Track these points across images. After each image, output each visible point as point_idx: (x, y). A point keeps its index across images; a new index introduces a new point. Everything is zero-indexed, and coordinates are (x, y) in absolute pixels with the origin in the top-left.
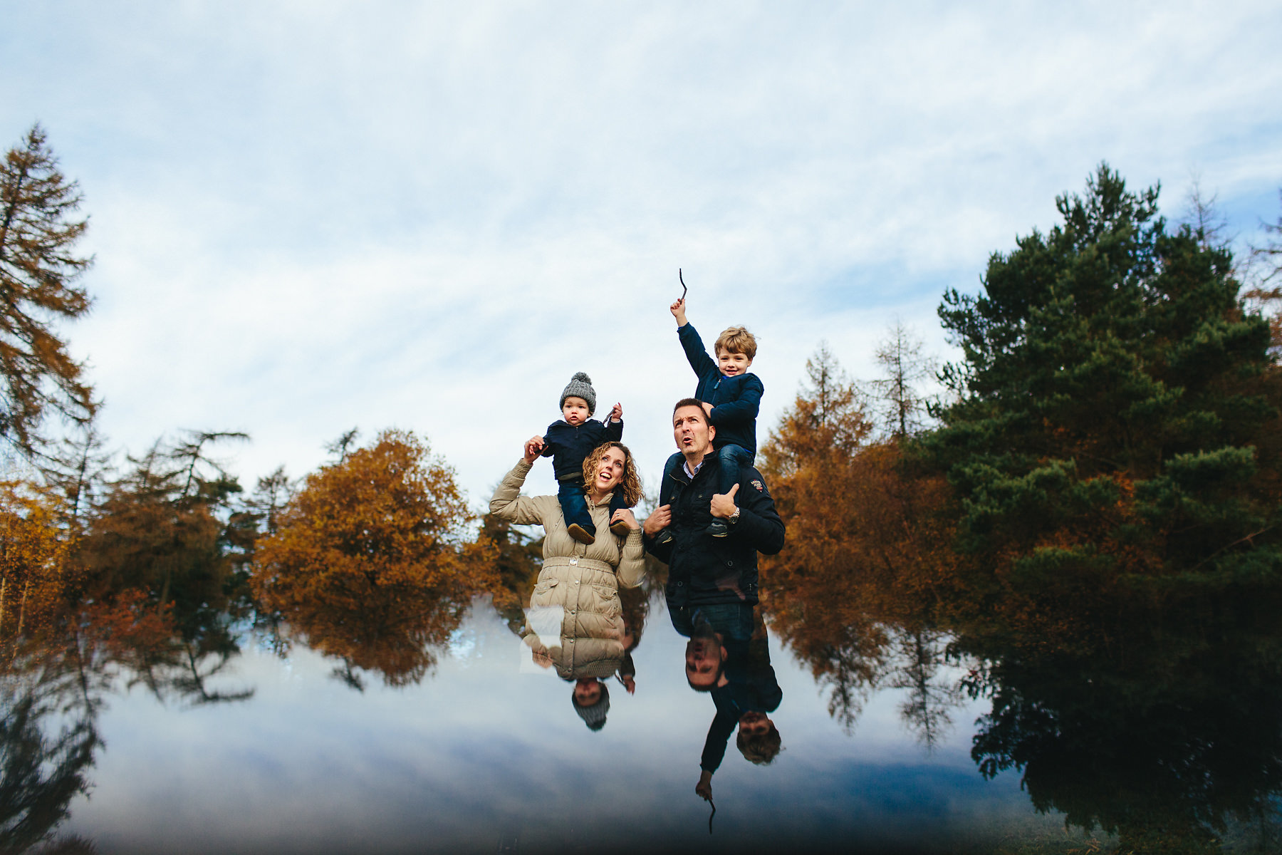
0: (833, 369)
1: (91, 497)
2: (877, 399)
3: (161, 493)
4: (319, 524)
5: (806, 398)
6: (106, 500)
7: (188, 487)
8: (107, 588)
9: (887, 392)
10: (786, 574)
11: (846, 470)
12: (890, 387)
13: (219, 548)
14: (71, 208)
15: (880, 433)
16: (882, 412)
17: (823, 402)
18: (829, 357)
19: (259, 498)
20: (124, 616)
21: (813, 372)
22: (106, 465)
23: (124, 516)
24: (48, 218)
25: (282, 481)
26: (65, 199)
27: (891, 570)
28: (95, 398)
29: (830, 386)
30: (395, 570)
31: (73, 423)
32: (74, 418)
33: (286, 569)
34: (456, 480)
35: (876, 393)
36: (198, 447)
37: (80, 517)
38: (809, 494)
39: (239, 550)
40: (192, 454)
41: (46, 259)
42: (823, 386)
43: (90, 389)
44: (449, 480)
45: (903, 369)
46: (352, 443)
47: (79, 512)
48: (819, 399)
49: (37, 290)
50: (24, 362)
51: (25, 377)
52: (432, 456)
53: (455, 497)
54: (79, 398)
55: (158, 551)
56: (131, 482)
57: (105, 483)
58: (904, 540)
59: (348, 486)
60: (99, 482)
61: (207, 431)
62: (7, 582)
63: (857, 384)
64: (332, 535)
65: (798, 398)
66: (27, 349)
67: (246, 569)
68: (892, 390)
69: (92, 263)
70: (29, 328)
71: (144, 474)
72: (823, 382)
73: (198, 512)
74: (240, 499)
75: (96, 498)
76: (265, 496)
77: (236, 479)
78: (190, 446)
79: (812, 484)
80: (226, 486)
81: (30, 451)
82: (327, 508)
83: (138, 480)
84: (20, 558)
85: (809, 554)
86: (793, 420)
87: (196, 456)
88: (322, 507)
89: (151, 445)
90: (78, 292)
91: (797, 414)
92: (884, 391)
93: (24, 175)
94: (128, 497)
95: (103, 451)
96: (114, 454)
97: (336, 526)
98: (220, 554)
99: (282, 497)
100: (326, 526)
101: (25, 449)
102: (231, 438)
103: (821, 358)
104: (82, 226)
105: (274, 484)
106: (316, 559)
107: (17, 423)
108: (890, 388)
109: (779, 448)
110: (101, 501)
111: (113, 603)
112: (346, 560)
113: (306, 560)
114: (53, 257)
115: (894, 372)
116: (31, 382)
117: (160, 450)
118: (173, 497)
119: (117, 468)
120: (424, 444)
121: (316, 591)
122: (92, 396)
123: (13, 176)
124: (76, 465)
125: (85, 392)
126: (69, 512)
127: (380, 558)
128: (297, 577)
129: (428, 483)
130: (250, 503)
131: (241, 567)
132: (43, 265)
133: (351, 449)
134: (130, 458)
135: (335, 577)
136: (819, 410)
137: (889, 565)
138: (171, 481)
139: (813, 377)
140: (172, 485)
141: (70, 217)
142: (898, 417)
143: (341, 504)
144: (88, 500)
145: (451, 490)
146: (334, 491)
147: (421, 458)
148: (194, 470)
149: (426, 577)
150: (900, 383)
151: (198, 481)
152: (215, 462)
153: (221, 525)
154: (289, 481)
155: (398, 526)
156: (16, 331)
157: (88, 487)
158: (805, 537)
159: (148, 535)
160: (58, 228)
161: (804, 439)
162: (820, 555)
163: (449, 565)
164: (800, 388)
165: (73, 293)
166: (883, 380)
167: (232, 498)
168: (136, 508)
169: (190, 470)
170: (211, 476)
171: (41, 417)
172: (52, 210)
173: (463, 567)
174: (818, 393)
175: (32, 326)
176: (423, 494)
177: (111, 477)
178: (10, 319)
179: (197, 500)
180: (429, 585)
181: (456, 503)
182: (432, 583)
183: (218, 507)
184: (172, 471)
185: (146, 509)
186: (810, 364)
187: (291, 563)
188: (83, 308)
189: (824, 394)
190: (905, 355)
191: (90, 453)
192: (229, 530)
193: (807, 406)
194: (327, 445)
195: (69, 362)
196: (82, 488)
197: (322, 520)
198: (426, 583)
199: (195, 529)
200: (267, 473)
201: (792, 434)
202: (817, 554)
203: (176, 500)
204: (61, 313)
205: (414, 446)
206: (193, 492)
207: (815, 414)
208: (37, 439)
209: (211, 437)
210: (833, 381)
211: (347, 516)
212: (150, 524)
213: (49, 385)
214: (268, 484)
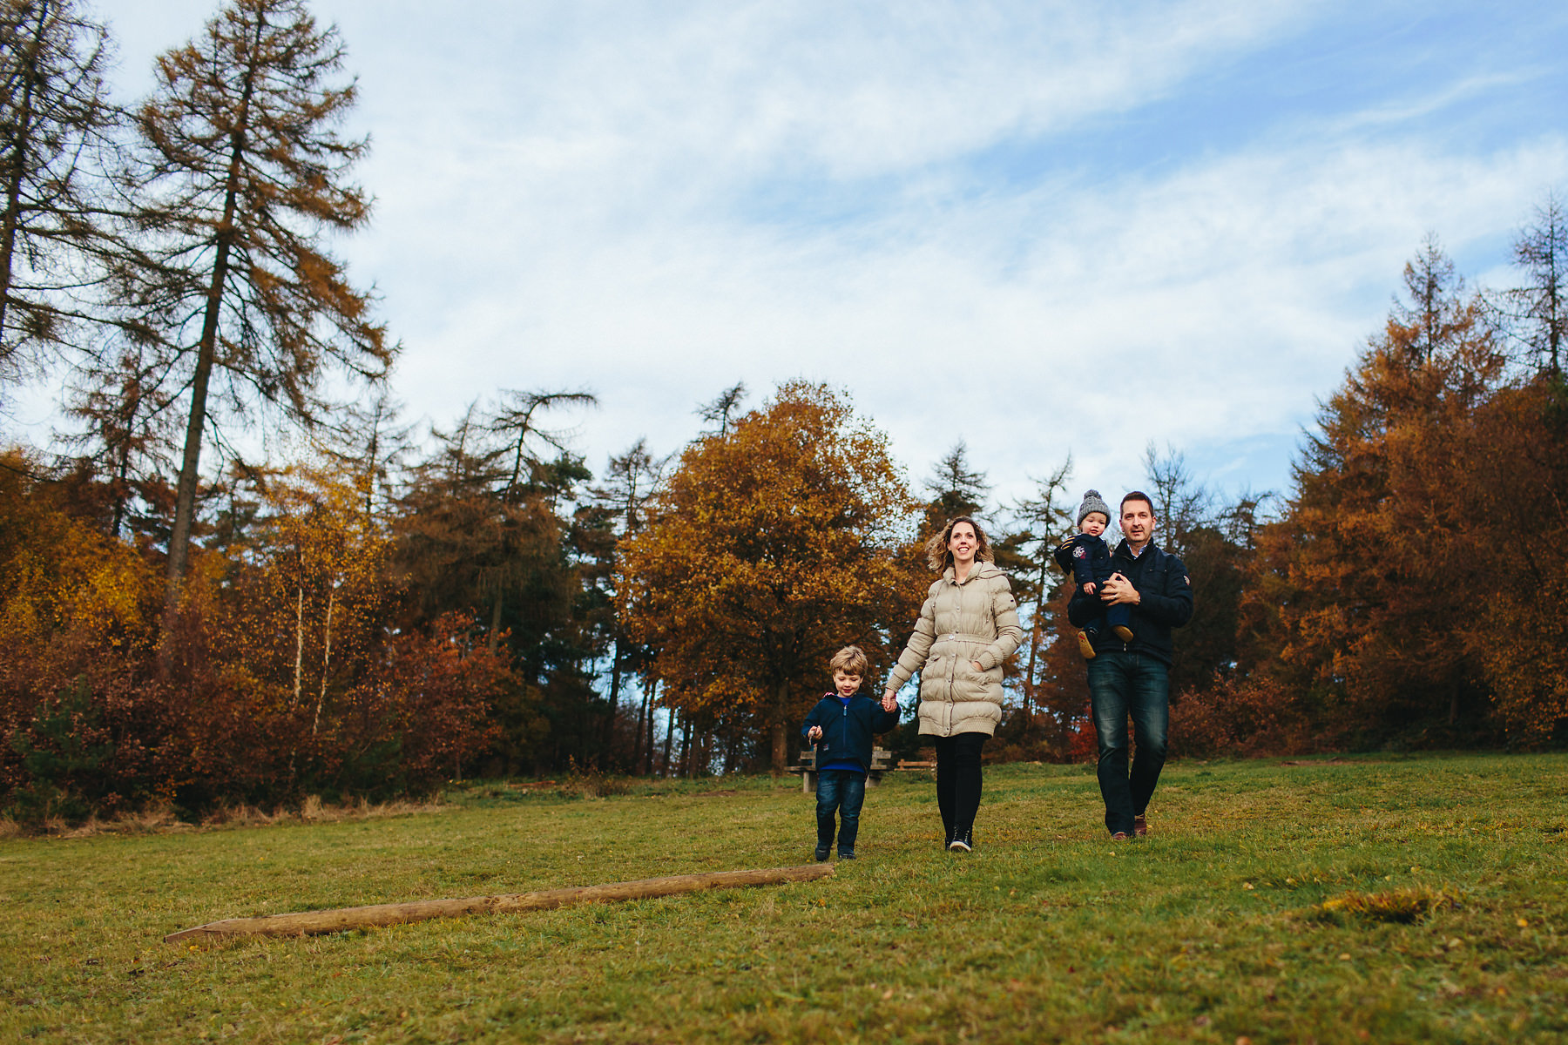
0: (1445, 277)
1: (388, 487)
2: (1517, 318)
3: (480, 481)
4: (703, 517)
5: (1403, 322)
6: (408, 491)
7: (517, 471)
8: (420, 612)
9: (1532, 307)
10: (1372, 581)
11: (1466, 427)
12: (1536, 299)
13: (563, 556)
14: (332, 67)
15: (1519, 369)
16: (1523, 337)
17: (1430, 328)
18: (1439, 258)
19: (613, 485)
20: (445, 649)
21: (1415, 283)
22: (403, 444)
23: (435, 512)
24: (302, 85)
25: (641, 462)
26: (321, 55)
27: (1536, 572)
28: (389, 342)
29: (1440, 302)
30: (814, 581)
31: (362, 379)
32: (363, 372)
33: (660, 580)
34: (890, 452)
35: (1513, 309)
36: (527, 416)
37: (375, 516)
38: (1408, 463)
39: (589, 560)
40: (520, 425)
41: (304, 146)
42: (1429, 303)
43: (381, 329)
44: (881, 453)
45: (1557, 271)
46: (736, 405)
47: (373, 509)
48: (1423, 323)
49: (296, 191)
50: (290, 295)
51: (293, 317)
52: (854, 419)
53: (890, 477)
54: (367, 343)
55: (484, 560)
56: (439, 466)
57: (405, 468)
58: (1555, 527)
59: (741, 463)
60: (398, 467)
61: (536, 393)
62: (306, 595)
63: (1485, 296)
64: (721, 533)
65: (1391, 323)
66: (290, 276)
67: (601, 586)
68: (1539, 303)
69: (368, 148)
70: (291, 247)
71: (456, 454)
72: (1429, 298)
73: (533, 506)
74: (588, 489)
75: (394, 490)
76: (620, 483)
77: (582, 460)
78: (516, 414)
79: (1415, 449)
80: (568, 471)
81: (309, 420)
82: (713, 495)
83: (448, 463)
84: (320, 563)
85: (1408, 552)
86: (1382, 354)
87: (525, 427)
88: (706, 494)
89: (462, 413)
90: (352, 193)
91: (1388, 347)
92: (1527, 305)
93: (262, 23)
94: (438, 487)
95: (400, 423)
96: (413, 427)
97: (727, 519)
98: (567, 563)
99: (644, 484)
100: (712, 519)
101: (302, 419)
102: (571, 402)
103: (1427, 260)
104: (349, 94)
105: (633, 466)
106: (702, 567)
107: (288, 381)
108: (1536, 301)
109: (1361, 399)
110: (401, 493)
111: (428, 632)
112: (745, 568)
113: (688, 568)
114: (314, 143)
115: (1543, 277)
116: (302, 324)
117: (476, 420)
118: (496, 486)
119: (419, 447)
120: (843, 402)
121: (705, 611)
122: (384, 339)
123: (246, 25)
124: (365, 445)
125: (375, 335)
126: (362, 509)
127: (790, 565)
128: (677, 592)
129: (850, 458)
130: (601, 494)
131: (593, 583)
132: (299, 154)
133: (734, 414)
134: (434, 433)
135: (729, 592)
136: (1424, 340)
137: (1532, 564)
138: (495, 464)
139: (1414, 289)
140: (495, 471)
141: (330, 80)
142: (1549, 345)
143: (732, 489)
144: (384, 492)
145: (884, 468)
146: (720, 470)
147: (840, 424)
148: (523, 447)
149: (857, 590)
150: (1552, 292)
151: (530, 462)
152: (552, 435)
153: (565, 525)
154: (653, 462)
155: (812, 519)
156: (274, 251)
157: (382, 474)
158: (1403, 528)
159: (468, 538)
160: (317, 100)
161: (1402, 383)
162: (1427, 553)
163: (884, 572)
164: (1394, 307)
165: (345, 194)
166: (1525, 288)
167: (578, 487)
168: (451, 502)
169: (519, 447)
170: (548, 455)
171: (320, 373)
172: (306, 72)
173: (904, 576)
174: (1422, 314)
175: (295, 244)
176: (844, 474)
177: (413, 460)
178: (264, 234)
179: (530, 490)
180: (860, 601)
181: (890, 485)
182: (865, 599)
183: (559, 500)
184: (493, 449)
185: (463, 502)
186: (1410, 269)
187: (668, 572)
188: (359, 214)
189: (1431, 315)
190: (1561, 248)
191: (381, 427)
192: (575, 531)
193: (1405, 334)
194: (702, 409)
195: (349, 293)
196: (376, 475)
197: (707, 511)
198: (857, 598)
199: (531, 529)
200: (622, 450)
201: (1380, 377)
202: (1421, 550)
203: (502, 490)
204: (332, 223)
205: (829, 405)
206: (524, 479)
207: (1416, 345)
208: (316, 403)
209: (544, 400)
210: (1445, 294)
211: (741, 504)
212: (470, 523)
213: (324, 327)
214: (625, 466)
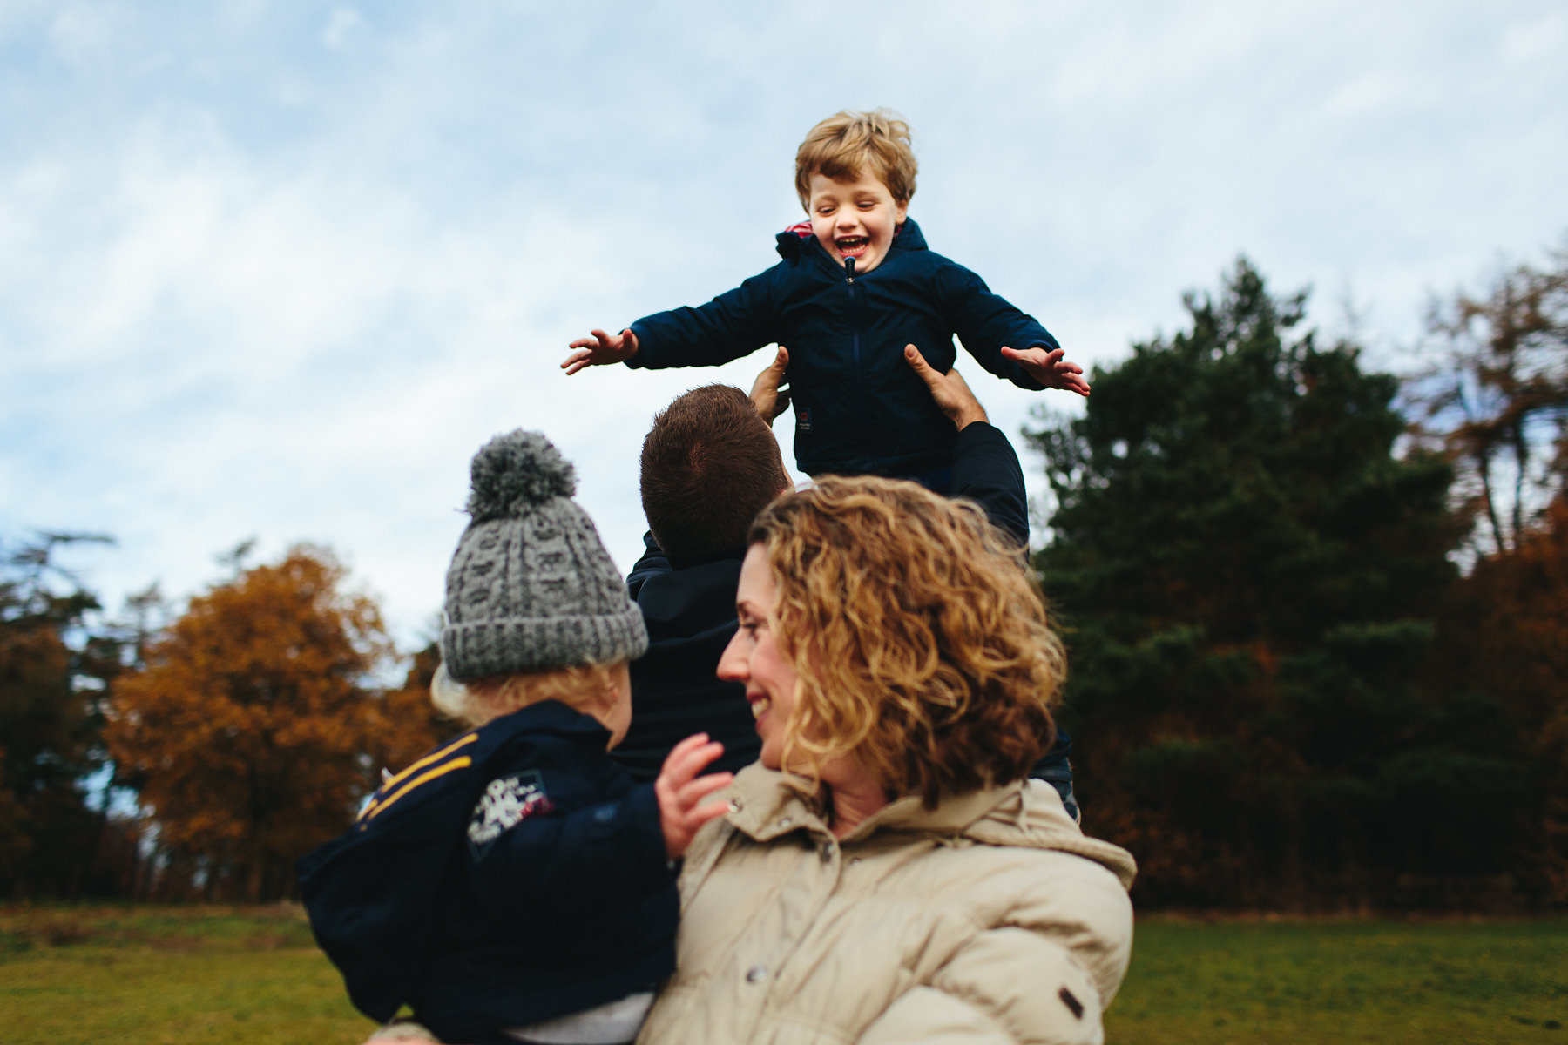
4: (201, 660)
7: (31, 602)
13: (67, 681)
19: (125, 619)
25: (156, 600)
30: (302, 727)
36: (46, 552)
39: (94, 684)
40: (37, 560)
44: (376, 611)
46: (248, 555)
53: (382, 632)
59: (243, 614)
61: (59, 532)
64: (218, 676)
67: (103, 710)
73: (43, 635)
76: (133, 618)
77: (95, 593)
78: (35, 550)
80: (83, 602)
82: (213, 642)
87: (42, 563)
88: (206, 640)
97: (224, 664)
98: (70, 689)
99: (154, 619)
100: (210, 664)
102: (91, 542)
105: (146, 603)
112: (237, 711)
113: (181, 709)
118: (10, 614)
121: (195, 749)
127: (282, 711)
128: (168, 731)
129: (348, 613)
130: (112, 625)
131: (97, 707)
133: (245, 563)
135: (220, 734)
138: (9, 593)
140: (10, 599)
143: (233, 637)
145: (377, 624)
147: (340, 583)
148: (39, 581)
149: (341, 736)
151: (45, 596)
152: (70, 571)
153: (74, 653)
154: (165, 601)
155: (306, 668)
167: (90, 618)
169: (35, 581)
170: (63, 589)
176: (340, 626)
179: (42, 619)
181: (382, 640)
183: (71, 629)
187: (161, 711)
192: (84, 658)
197: (206, 656)
199: (37, 656)
203: (14, 618)
205: (331, 565)
206: (37, 610)
209: (66, 539)
211: (239, 652)
214: (139, 602)
